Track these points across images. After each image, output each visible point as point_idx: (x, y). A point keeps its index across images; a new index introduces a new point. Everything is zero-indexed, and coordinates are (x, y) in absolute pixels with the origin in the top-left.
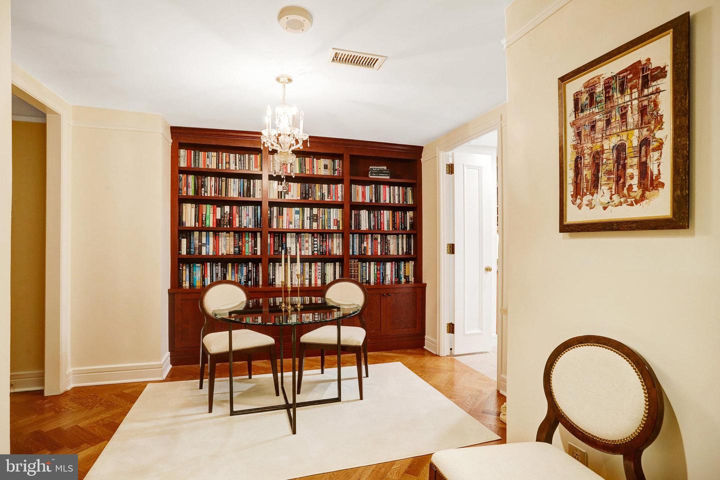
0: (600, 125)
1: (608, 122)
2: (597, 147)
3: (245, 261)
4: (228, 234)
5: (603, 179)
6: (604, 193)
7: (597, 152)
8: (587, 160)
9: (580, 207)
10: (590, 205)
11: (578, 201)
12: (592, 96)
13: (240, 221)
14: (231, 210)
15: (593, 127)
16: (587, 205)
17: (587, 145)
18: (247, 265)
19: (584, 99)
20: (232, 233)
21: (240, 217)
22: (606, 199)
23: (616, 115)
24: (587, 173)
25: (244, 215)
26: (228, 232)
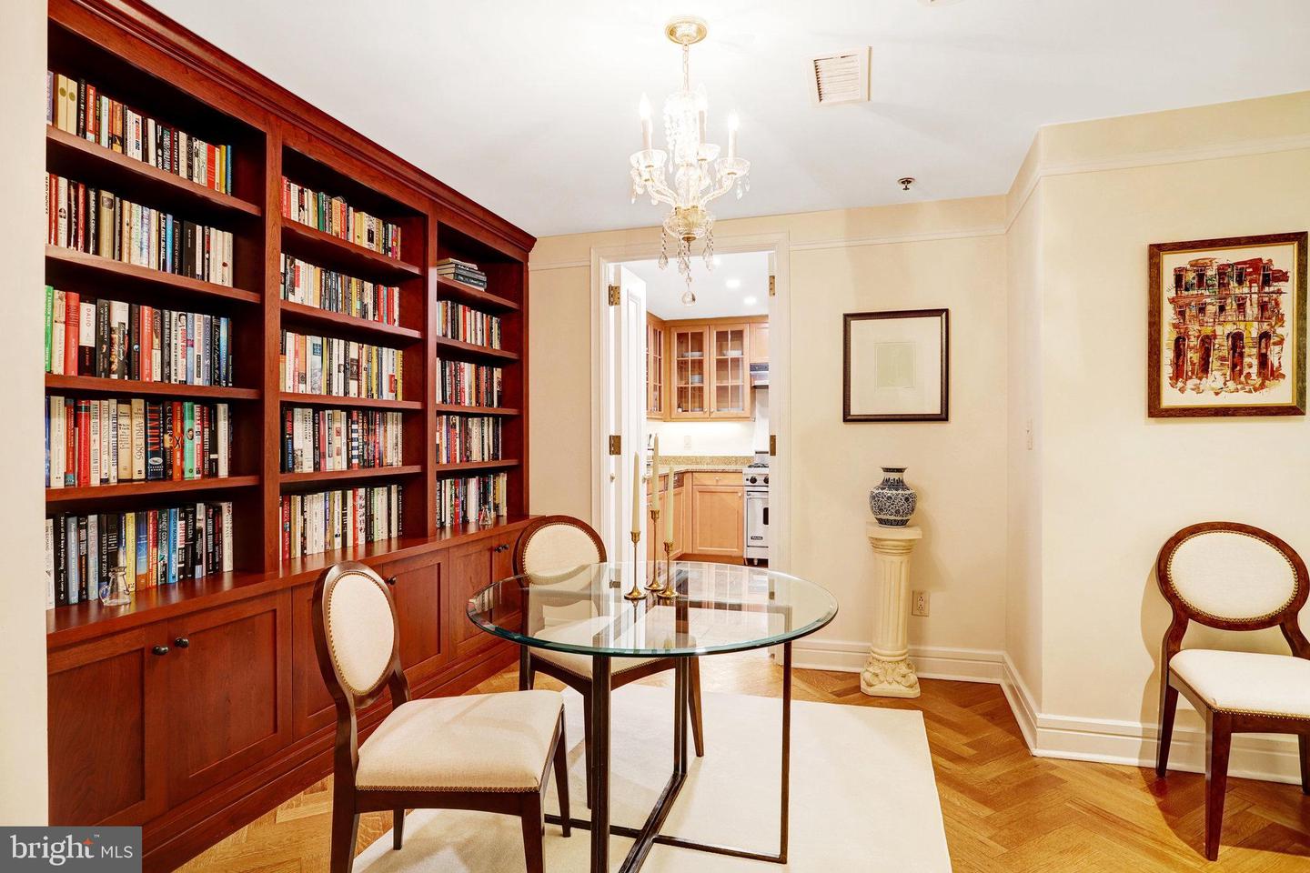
0: (1211, 309)
1: (1222, 309)
2: (1207, 330)
3: (185, 501)
4: (124, 408)
5: (1214, 363)
6: (1217, 376)
7: (1207, 337)
8: (1194, 342)
9: (1182, 390)
10: (1197, 389)
11: (1180, 384)
12: (1201, 277)
13: (166, 363)
14: (134, 318)
15: (1202, 310)
16: (1193, 389)
17: (1194, 328)
18: (189, 516)
19: (1190, 277)
20: (138, 404)
21: (165, 347)
22: (1219, 384)
23: (1231, 305)
24: (1193, 356)
25: (177, 341)
26: (124, 398)
